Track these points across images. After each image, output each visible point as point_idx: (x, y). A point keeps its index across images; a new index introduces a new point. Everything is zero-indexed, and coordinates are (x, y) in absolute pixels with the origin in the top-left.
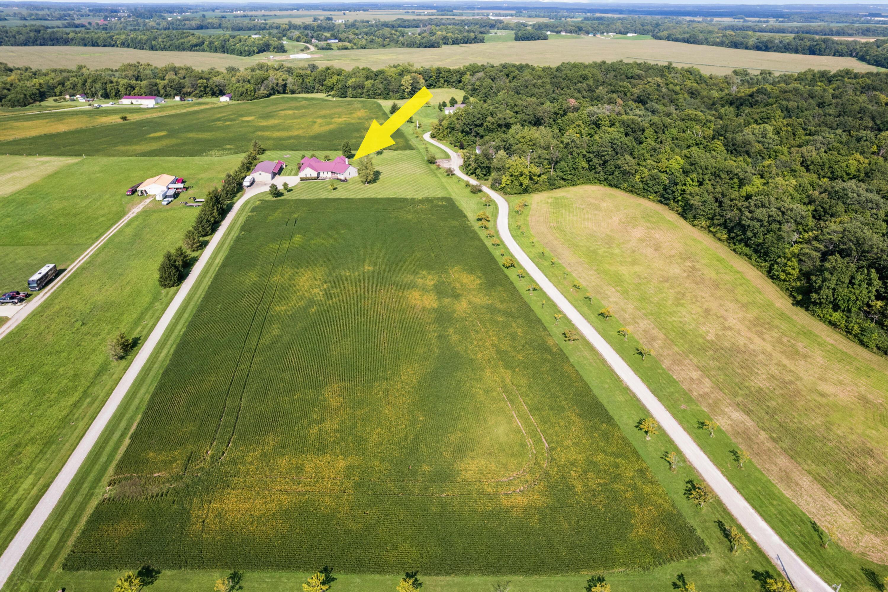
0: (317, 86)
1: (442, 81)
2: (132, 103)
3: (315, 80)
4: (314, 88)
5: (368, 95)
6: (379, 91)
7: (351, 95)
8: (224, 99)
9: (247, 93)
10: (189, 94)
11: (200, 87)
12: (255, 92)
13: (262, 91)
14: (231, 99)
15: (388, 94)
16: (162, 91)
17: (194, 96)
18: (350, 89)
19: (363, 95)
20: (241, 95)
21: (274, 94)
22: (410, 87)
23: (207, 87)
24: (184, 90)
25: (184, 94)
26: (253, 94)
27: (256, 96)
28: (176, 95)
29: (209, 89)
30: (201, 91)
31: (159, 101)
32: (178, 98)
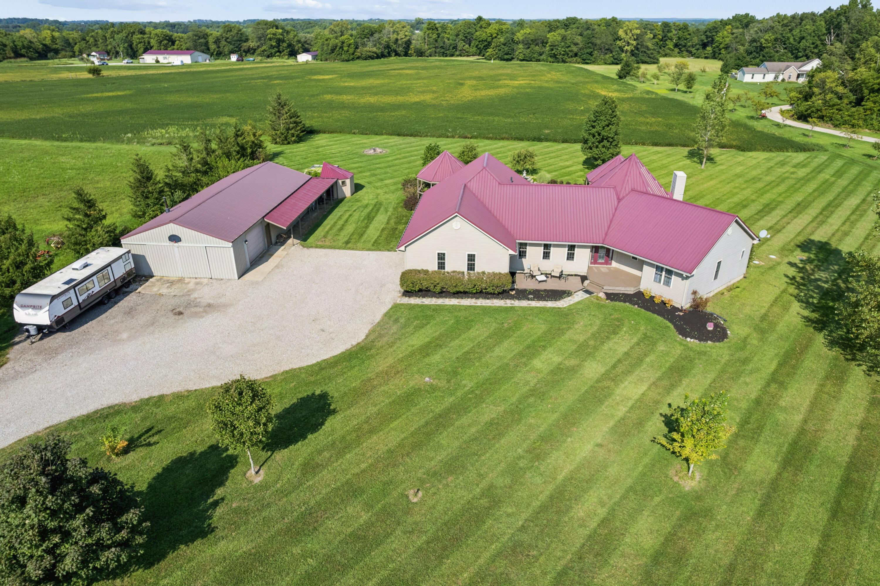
0: (461, 45)
1: (670, 45)
2: (157, 61)
3: (457, 35)
4: (455, 48)
5: (554, 56)
6: (575, 49)
7: (521, 57)
8: (303, 58)
9: (341, 48)
10: (251, 51)
11: (270, 39)
12: (357, 48)
13: (370, 48)
14: (315, 58)
15: (591, 54)
16: (213, 47)
17: (259, 55)
18: (521, 46)
19: (544, 57)
20: (333, 51)
21: (389, 55)
22: (634, 43)
23: (284, 41)
24: (245, 46)
25: (244, 51)
26: (351, 51)
27: (358, 54)
28: (232, 52)
29: (285, 45)
30: (272, 47)
31: (200, 59)
32: (234, 58)
